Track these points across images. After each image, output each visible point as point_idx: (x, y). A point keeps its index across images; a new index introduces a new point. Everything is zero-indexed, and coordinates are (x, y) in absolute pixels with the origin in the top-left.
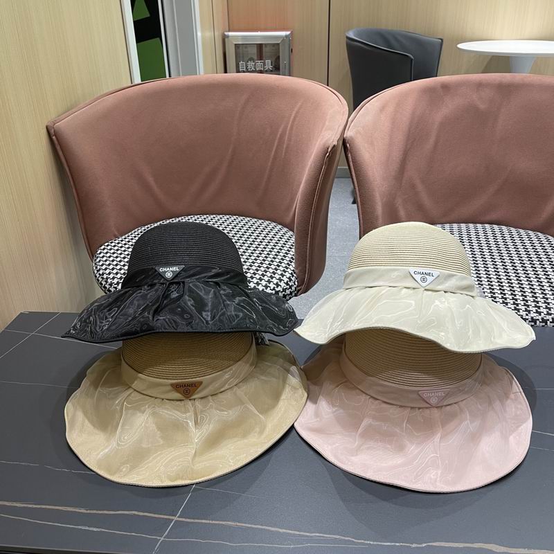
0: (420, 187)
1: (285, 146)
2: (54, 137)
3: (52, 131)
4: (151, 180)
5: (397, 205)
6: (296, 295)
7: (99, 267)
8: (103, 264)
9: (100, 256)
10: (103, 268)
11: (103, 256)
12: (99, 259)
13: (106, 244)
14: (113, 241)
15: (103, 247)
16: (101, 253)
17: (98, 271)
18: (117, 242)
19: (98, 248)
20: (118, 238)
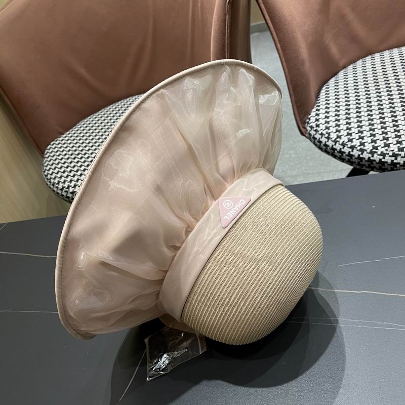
0: (351, 16)
1: (199, 5)
5: (327, 42)
7: (45, 168)
8: (48, 165)
9: (47, 156)
10: (48, 168)
11: (49, 156)
12: (46, 159)
13: (52, 143)
14: (58, 139)
15: (50, 146)
16: (47, 152)
17: (44, 172)
18: (61, 139)
19: (45, 149)
20: (63, 134)
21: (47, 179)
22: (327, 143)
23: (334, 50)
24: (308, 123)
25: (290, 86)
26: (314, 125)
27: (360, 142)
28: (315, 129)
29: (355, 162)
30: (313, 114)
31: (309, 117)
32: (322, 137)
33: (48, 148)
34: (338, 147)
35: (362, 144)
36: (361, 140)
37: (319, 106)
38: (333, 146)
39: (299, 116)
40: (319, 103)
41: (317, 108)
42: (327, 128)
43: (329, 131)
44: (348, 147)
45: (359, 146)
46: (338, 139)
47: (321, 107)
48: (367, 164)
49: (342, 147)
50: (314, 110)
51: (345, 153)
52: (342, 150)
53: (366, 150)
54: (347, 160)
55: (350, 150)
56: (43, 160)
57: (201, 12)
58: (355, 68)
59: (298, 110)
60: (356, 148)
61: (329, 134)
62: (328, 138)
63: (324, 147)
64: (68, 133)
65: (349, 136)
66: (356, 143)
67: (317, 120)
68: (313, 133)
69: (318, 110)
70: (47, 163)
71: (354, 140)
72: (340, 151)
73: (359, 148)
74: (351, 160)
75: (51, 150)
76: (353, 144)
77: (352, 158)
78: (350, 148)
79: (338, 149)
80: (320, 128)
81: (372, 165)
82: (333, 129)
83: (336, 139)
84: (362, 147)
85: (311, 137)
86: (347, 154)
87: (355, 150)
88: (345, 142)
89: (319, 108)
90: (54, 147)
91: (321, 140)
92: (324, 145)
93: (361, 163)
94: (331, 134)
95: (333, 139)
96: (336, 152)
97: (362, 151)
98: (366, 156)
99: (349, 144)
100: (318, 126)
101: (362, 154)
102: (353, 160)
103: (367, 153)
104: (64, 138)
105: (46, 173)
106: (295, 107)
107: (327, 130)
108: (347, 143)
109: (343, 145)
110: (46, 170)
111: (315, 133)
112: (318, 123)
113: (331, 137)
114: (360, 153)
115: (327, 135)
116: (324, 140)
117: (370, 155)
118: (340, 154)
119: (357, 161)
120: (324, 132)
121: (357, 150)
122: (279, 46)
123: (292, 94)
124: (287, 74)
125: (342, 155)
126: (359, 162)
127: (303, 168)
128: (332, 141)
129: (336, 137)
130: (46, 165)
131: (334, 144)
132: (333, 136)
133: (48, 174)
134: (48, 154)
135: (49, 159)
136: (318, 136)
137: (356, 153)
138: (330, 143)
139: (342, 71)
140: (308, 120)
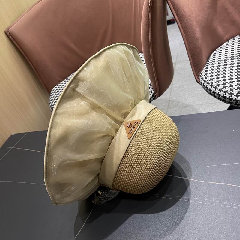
1: (138, 5)
2: (10, 37)
3: (8, 34)
4: (73, 46)
5: (215, 26)
6: (154, 99)
7: (50, 101)
8: (52, 100)
9: (52, 94)
10: (52, 102)
11: (53, 95)
12: (51, 96)
13: (55, 87)
14: (59, 85)
15: (54, 89)
16: (52, 92)
17: (50, 104)
18: (60, 84)
19: (51, 90)
20: (61, 82)
21: (51, 108)
22: (211, 89)
23: (220, 30)
24: (201, 76)
25: (189, 54)
26: (204, 77)
27: (231, 89)
28: (204, 80)
29: (227, 101)
30: (204, 71)
31: (202, 72)
32: (208, 85)
33: (53, 90)
34: (217, 91)
35: (232, 90)
36: (231, 87)
37: (208, 66)
38: (214, 90)
39: (196, 72)
40: (208, 64)
41: (207, 67)
42: (212, 79)
43: (212, 82)
44: (223, 92)
45: (229, 91)
46: (217, 87)
47: (209, 66)
48: (234, 102)
49: (219, 91)
50: (205, 68)
51: (221, 95)
52: (220, 93)
53: (234, 94)
54: (222, 99)
55: (224, 93)
56: (50, 97)
57: (139, 9)
58: (234, 41)
59: (194, 68)
60: (228, 92)
61: (212, 83)
62: (212, 86)
63: (209, 91)
64: (64, 81)
65: (224, 85)
66: (228, 89)
67: (206, 74)
68: (203, 82)
69: (207, 68)
70: (52, 98)
71: (227, 87)
72: (218, 94)
73: (229, 92)
74: (225, 99)
75: (54, 91)
76: (226, 90)
77: (225, 98)
78: (224, 92)
79: (217, 93)
80: (207, 80)
81: (237, 103)
82: (215, 80)
83: (216, 86)
84: (231, 92)
85: (202, 85)
86: (222, 96)
87: (227, 94)
88: (221, 89)
89: (208, 67)
90: (55, 89)
91: (207, 86)
92: (209, 90)
93: (231, 101)
94: (214, 83)
95: (214, 87)
96: (216, 94)
97: (231, 94)
98: (233, 97)
99: (224, 90)
100: (206, 78)
101: (231, 96)
102: (226, 99)
103: (234, 96)
104: (61, 84)
105: (51, 105)
106: (193, 67)
107: (211, 81)
108: (223, 89)
109: (220, 90)
110: (51, 102)
111: (204, 82)
112: (207, 76)
113: (213, 85)
114: (230, 95)
115: (211, 84)
116: (209, 87)
117: (236, 97)
118: (218, 96)
119: (228, 100)
120: (210, 82)
121: (228, 94)
122: (182, 30)
123: (191, 59)
124: (188, 47)
125: (220, 96)
126: (229, 101)
127: (206, 100)
128: (214, 88)
129: (216, 85)
130: (51, 100)
131: (215, 89)
132: (215, 85)
133: (52, 105)
134: (53, 94)
135: (52, 97)
136: (206, 84)
137: (227, 95)
138: (213, 89)
139: (226, 43)
140: (201, 74)
